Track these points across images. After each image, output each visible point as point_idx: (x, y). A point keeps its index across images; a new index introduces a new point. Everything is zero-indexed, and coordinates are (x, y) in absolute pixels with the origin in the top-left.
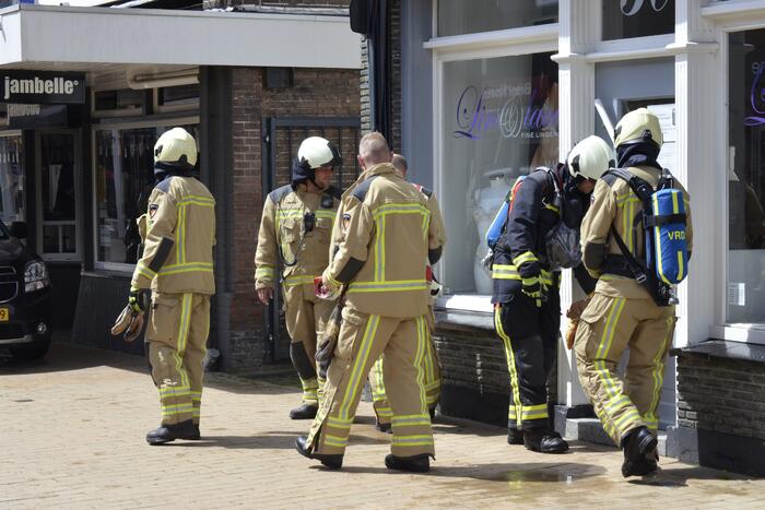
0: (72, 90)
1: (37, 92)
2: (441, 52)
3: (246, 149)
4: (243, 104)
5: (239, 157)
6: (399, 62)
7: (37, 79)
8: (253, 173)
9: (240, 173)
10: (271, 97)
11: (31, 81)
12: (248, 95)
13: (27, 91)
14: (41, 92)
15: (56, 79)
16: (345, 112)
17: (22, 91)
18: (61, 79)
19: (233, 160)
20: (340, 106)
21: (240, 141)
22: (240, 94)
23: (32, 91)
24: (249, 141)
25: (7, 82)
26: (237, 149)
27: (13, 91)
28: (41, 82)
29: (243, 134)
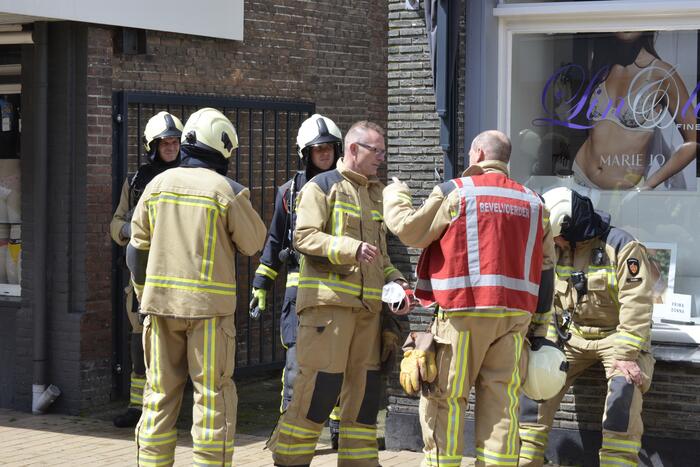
2: (511, 21)
3: (98, 130)
4: (98, 73)
5: (93, 140)
6: (464, 31)
8: (105, 160)
9: (93, 160)
12: (102, 61)
16: (183, 87)
19: (86, 143)
20: (179, 81)
21: (93, 120)
22: (94, 60)
24: (102, 121)
26: (91, 130)
29: (97, 111)
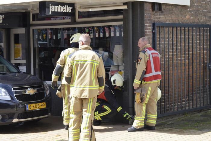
0: (70, 10)
1: (60, 11)
3: (148, 35)
4: (148, 17)
7: (60, 5)
10: (154, 14)
11: (58, 6)
12: (149, 13)
13: (57, 11)
14: (61, 11)
15: (66, 6)
16: (172, 21)
17: (55, 11)
18: (67, 6)
22: (146, 13)
23: (58, 11)
24: (149, 32)
25: (50, 6)
27: (52, 11)
28: (61, 7)
29: (147, 29)
